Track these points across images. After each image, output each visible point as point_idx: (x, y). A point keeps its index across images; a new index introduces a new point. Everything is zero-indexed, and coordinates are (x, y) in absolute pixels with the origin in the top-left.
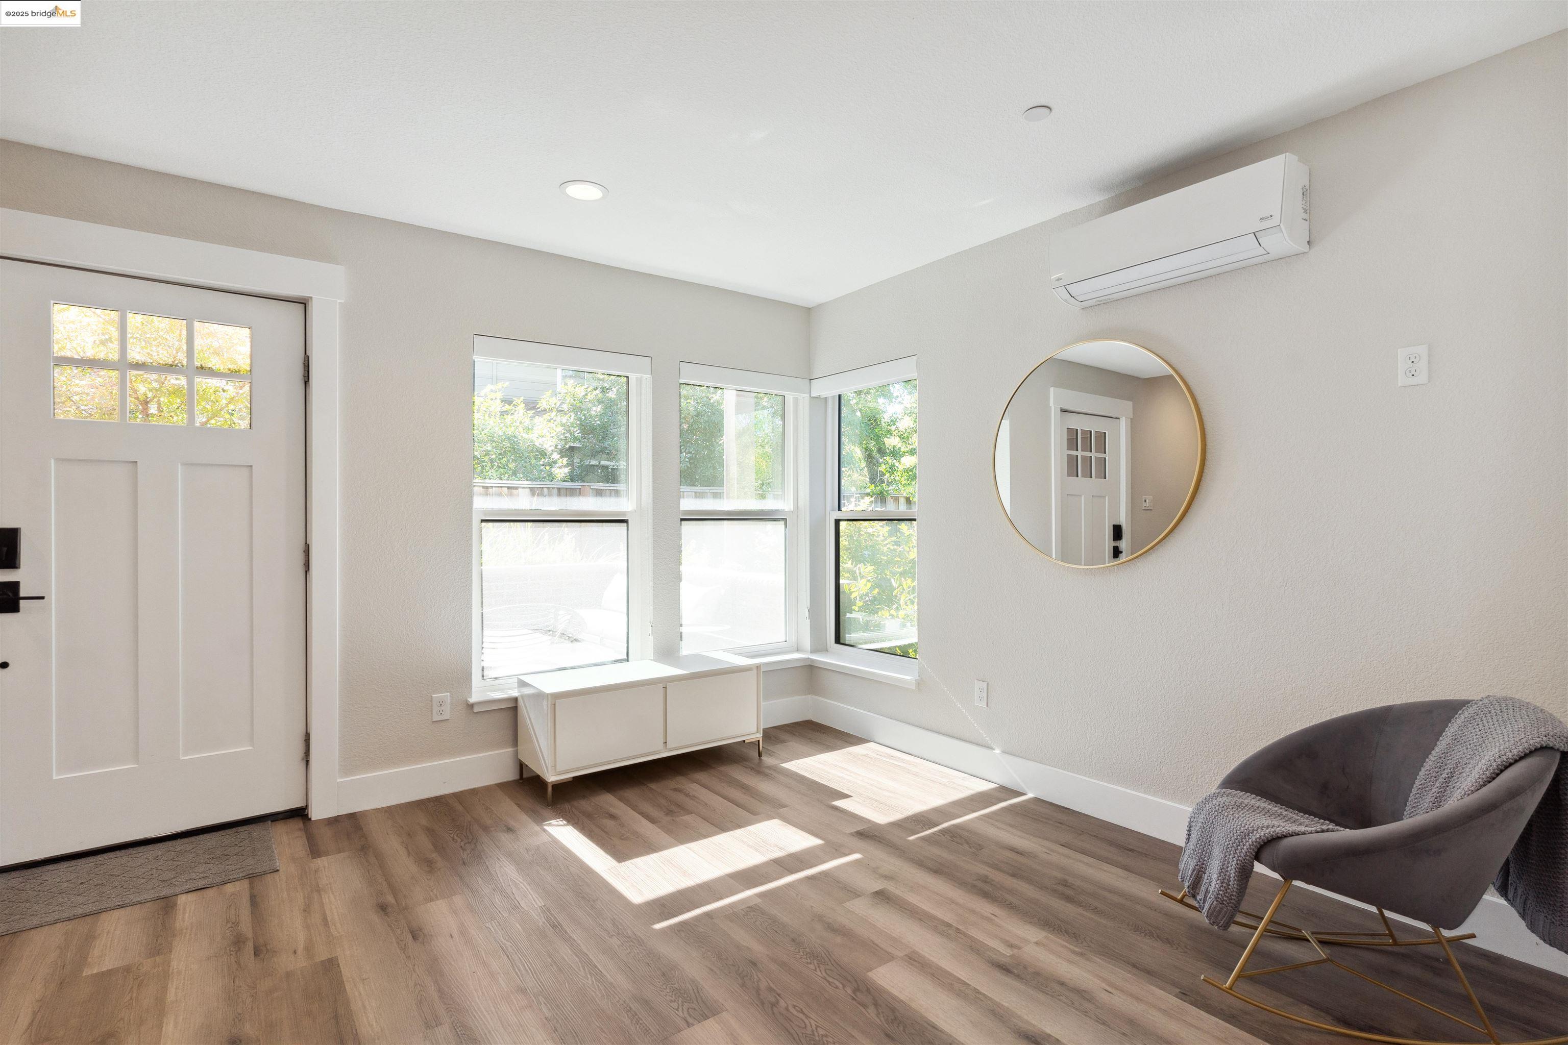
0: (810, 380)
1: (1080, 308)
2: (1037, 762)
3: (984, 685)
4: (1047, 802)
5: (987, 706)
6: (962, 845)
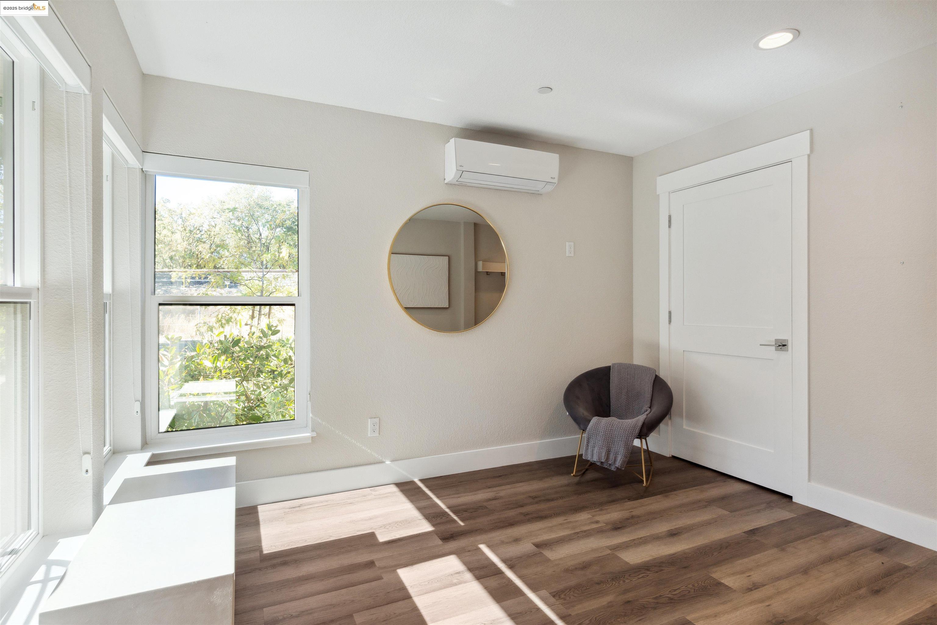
1: (445, 183)
2: (418, 457)
3: (377, 420)
4: (430, 478)
5: (379, 434)
6: (478, 511)
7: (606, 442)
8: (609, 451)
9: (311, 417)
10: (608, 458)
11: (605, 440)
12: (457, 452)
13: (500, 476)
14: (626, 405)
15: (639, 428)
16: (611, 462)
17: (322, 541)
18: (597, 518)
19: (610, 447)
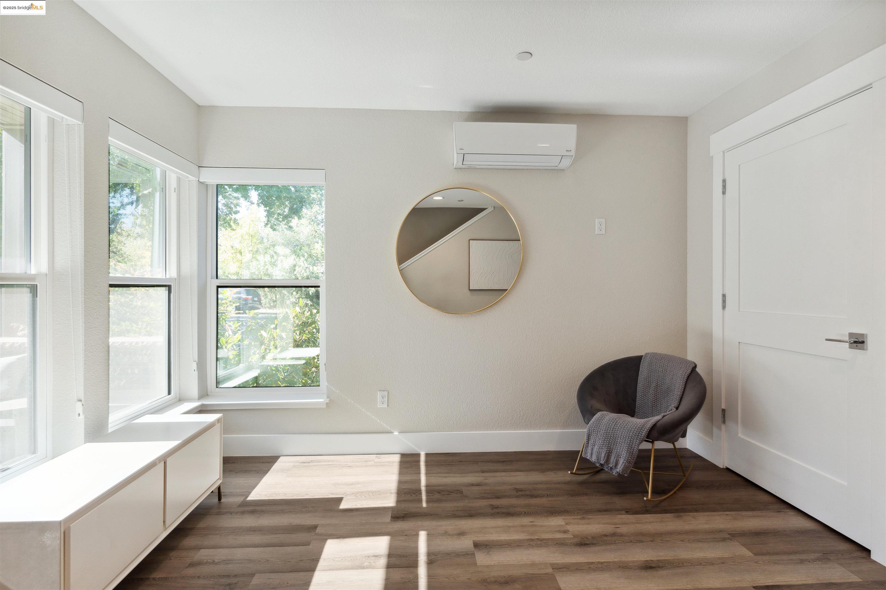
0: (199, 167)
1: (454, 168)
2: (426, 432)
3: (386, 393)
4: (436, 454)
5: (388, 406)
6: (451, 495)
7: (607, 442)
8: (611, 452)
9: (327, 385)
10: (607, 461)
11: (606, 439)
12: (467, 431)
13: (504, 462)
14: (653, 401)
15: (647, 429)
16: (612, 465)
17: (297, 497)
18: (569, 527)
19: (612, 448)
